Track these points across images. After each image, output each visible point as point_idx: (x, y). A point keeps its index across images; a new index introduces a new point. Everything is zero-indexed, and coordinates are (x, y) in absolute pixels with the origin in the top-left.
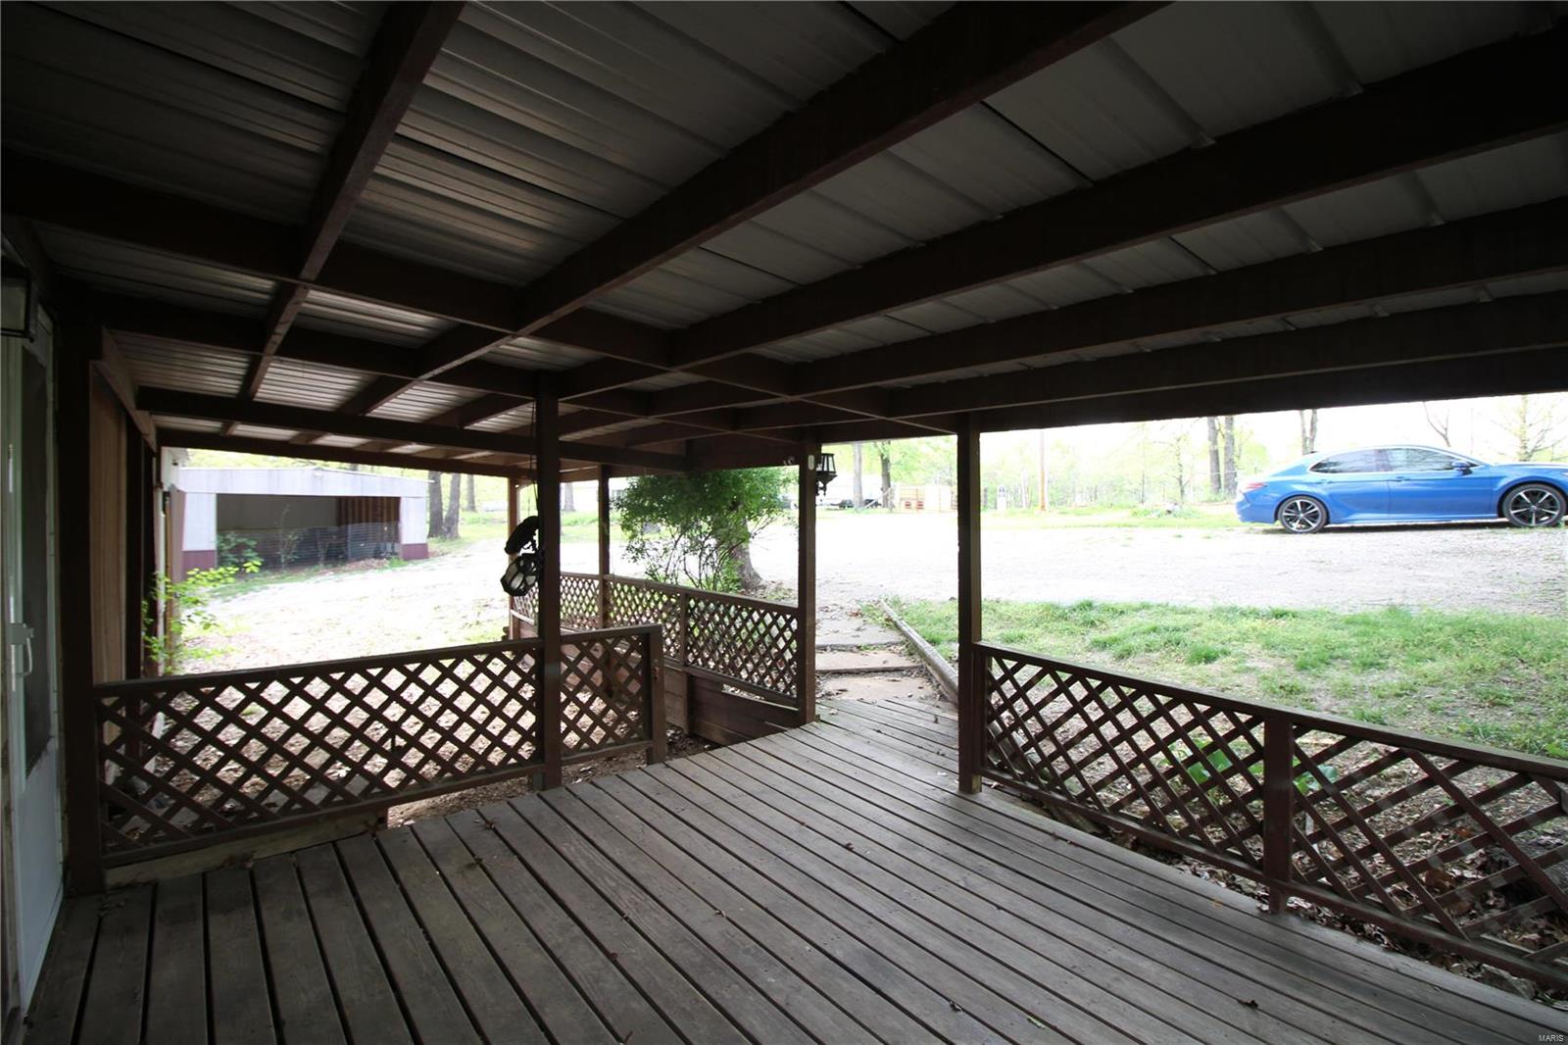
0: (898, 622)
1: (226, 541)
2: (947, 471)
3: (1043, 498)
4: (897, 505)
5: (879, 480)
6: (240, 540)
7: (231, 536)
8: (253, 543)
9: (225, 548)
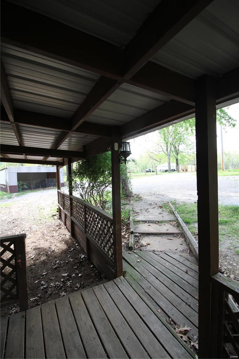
0: (174, 212)
1: (20, 183)
2: (194, 161)
3: (223, 167)
4: (180, 170)
5: (175, 164)
6: (23, 183)
7: (21, 182)
8: (26, 184)
9: (20, 185)
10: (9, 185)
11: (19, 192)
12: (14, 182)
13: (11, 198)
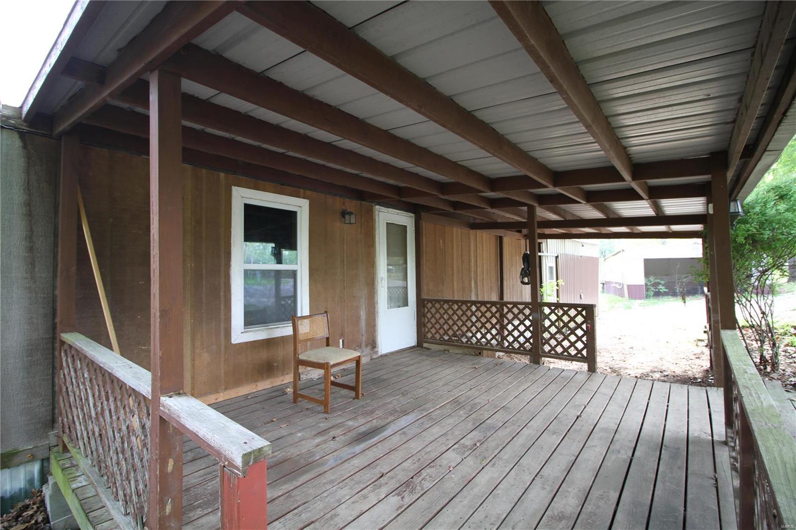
1: (649, 281)
6: (657, 280)
7: (652, 278)
8: (663, 282)
9: (649, 284)
10: (628, 284)
11: (647, 298)
12: (639, 278)
13: (630, 308)
